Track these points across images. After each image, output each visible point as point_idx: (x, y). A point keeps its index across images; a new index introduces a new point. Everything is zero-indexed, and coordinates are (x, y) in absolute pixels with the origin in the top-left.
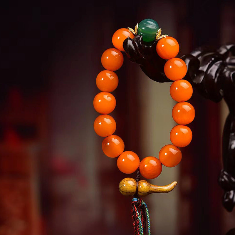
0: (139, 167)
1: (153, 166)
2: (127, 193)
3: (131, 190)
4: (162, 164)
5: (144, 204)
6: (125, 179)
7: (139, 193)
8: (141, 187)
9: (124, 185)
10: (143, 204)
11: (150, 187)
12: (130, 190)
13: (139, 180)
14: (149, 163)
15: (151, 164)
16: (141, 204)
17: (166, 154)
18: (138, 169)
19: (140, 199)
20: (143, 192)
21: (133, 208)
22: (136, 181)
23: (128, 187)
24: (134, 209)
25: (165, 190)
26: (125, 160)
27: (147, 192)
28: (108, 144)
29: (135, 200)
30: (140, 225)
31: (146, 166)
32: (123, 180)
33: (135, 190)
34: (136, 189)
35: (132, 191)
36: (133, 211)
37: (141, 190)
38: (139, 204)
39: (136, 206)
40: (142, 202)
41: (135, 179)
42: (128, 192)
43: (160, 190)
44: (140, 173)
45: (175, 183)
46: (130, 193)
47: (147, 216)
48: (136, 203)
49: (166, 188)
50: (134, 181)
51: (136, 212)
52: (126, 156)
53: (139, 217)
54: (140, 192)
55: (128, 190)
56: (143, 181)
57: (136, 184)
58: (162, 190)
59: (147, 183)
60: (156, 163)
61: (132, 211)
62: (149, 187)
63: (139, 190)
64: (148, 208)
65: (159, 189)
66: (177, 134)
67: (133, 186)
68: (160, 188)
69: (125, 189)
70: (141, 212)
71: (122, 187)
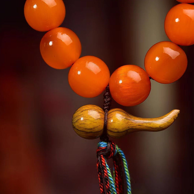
0: (108, 85)
1: (134, 82)
2: (87, 133)
3: (94, 128)
4: (150, 78)
5: (120, 152)
6: (84, 107)
7: (109, 133)
8: (112, 121)
9: (82, 119)
10: (118, 153)
11: (130, 121)
12: (91, 127)
13: (109, 109)
14: (126, 76)
15: (131, 79)
16: (114, 151)
17: (157, 59)
18: (107, 89)
19: (111, 144)
20: (116, 131)
21: (98, 160)
22: (104, 110)
23: (88, 122)
24: (101, 161)
25: (158, 126)
26: (82, 73)
27: (125, 129)
28: (51, 43)
29: (103, 145)
30: (113, 190)
31: (121, 82)
32: (79, 109)
33: (101, 127)
34: (103, 125)
35: (96, 130)
36: (99, 165)
37: (112, 127)
38: (109, 153)
39: (104, 156)
40: (114, 148)
41: (102, 107)
42: (89, 131)
43: (148, 125)
44: (110, 95)
45: (175, 112)
46: (91, 132)
47: (126, 174)
48: (104, 150)
49: (160, 122)
50: (100, 111)
51: (104, 168)
52: (85, 65)
53: (110, 175)
54: (111, 131)
55: (88, 127)
56: (116, 109)
57: (103, 116)
58: (151, 126)
59: (124, 114)
60: (140, 75)
61: (97, 165)
62: (127, 121)
63: (110, 127)
64: (127, 158)
65: (145, 125)
66: (177, 20)
67: (97, 119)
68: (148, 123)
69: (82, 126)
70: (114, 166)
71: (77, 121)
